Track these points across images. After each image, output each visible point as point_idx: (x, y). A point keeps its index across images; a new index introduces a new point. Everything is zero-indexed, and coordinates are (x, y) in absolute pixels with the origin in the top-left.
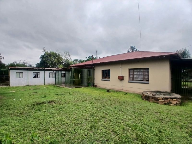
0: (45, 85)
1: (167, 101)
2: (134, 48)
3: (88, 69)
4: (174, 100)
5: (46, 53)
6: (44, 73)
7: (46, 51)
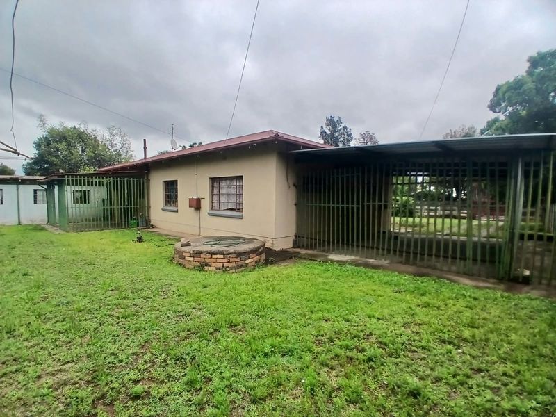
0: (20, 224)
1: (198, 259)
2: (339, 122)
3: (126, 179)
4: (213, 256)
5: (51, 131)
6: (18, 190)
7: (48, 126)
